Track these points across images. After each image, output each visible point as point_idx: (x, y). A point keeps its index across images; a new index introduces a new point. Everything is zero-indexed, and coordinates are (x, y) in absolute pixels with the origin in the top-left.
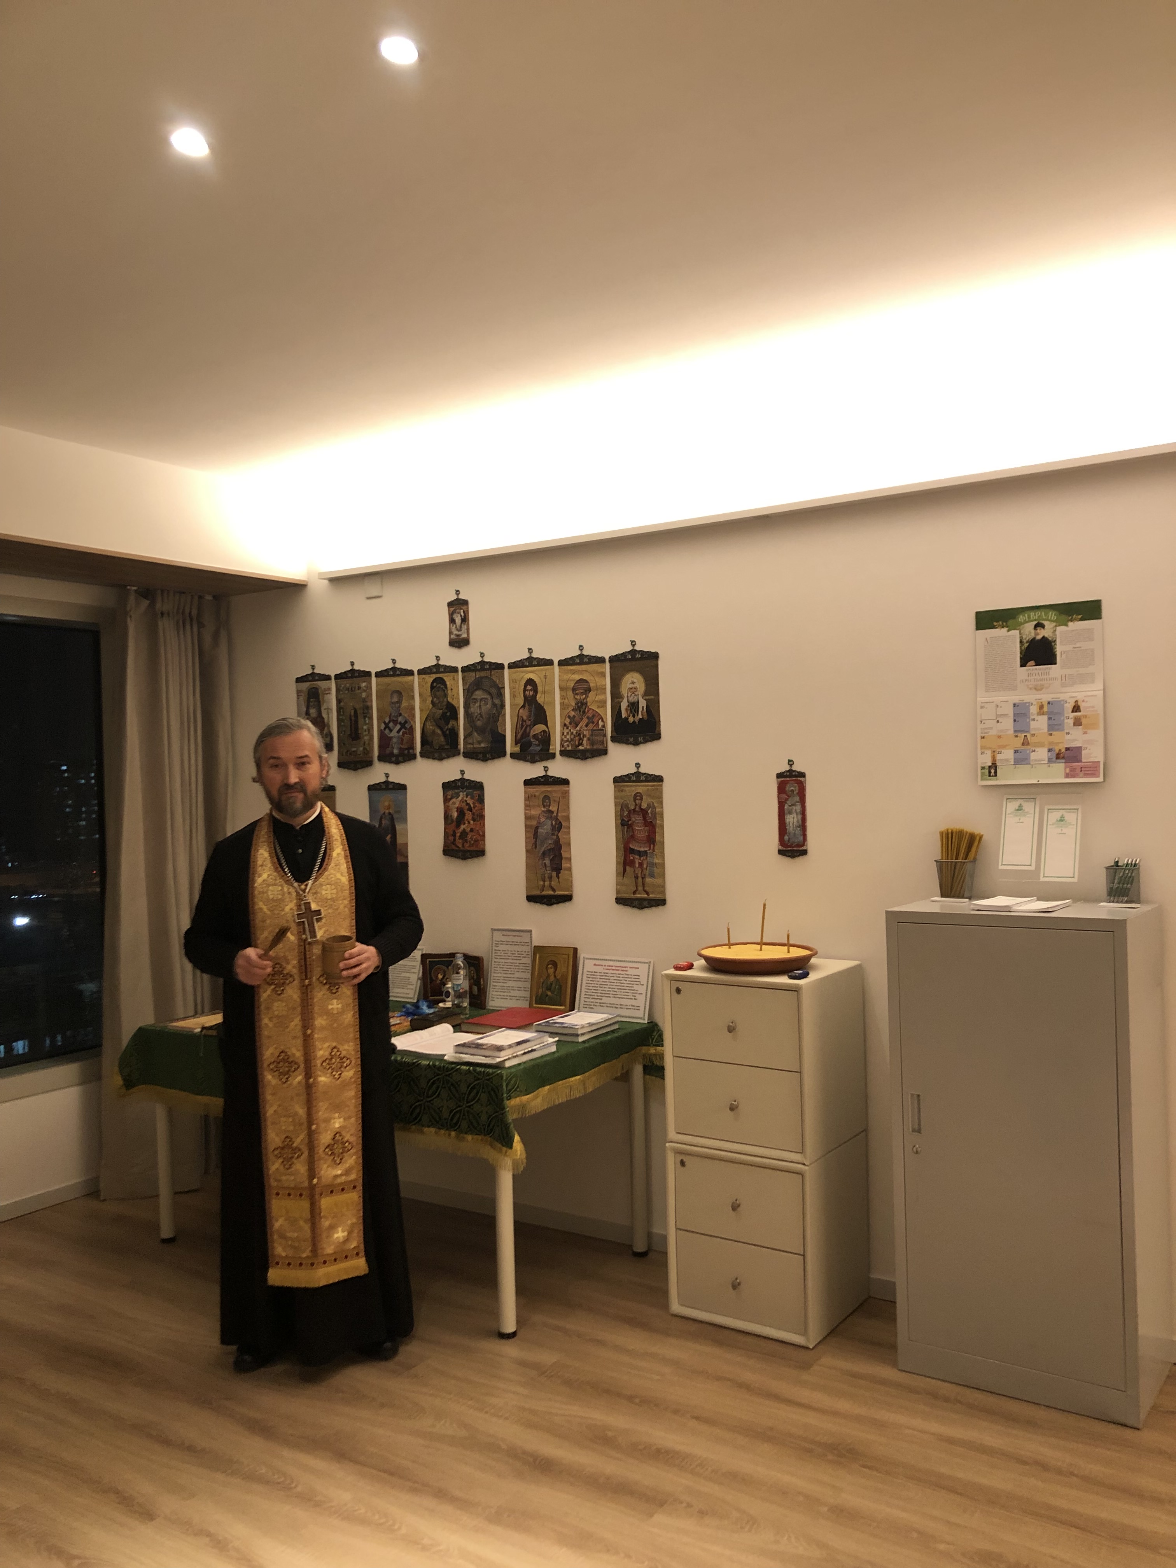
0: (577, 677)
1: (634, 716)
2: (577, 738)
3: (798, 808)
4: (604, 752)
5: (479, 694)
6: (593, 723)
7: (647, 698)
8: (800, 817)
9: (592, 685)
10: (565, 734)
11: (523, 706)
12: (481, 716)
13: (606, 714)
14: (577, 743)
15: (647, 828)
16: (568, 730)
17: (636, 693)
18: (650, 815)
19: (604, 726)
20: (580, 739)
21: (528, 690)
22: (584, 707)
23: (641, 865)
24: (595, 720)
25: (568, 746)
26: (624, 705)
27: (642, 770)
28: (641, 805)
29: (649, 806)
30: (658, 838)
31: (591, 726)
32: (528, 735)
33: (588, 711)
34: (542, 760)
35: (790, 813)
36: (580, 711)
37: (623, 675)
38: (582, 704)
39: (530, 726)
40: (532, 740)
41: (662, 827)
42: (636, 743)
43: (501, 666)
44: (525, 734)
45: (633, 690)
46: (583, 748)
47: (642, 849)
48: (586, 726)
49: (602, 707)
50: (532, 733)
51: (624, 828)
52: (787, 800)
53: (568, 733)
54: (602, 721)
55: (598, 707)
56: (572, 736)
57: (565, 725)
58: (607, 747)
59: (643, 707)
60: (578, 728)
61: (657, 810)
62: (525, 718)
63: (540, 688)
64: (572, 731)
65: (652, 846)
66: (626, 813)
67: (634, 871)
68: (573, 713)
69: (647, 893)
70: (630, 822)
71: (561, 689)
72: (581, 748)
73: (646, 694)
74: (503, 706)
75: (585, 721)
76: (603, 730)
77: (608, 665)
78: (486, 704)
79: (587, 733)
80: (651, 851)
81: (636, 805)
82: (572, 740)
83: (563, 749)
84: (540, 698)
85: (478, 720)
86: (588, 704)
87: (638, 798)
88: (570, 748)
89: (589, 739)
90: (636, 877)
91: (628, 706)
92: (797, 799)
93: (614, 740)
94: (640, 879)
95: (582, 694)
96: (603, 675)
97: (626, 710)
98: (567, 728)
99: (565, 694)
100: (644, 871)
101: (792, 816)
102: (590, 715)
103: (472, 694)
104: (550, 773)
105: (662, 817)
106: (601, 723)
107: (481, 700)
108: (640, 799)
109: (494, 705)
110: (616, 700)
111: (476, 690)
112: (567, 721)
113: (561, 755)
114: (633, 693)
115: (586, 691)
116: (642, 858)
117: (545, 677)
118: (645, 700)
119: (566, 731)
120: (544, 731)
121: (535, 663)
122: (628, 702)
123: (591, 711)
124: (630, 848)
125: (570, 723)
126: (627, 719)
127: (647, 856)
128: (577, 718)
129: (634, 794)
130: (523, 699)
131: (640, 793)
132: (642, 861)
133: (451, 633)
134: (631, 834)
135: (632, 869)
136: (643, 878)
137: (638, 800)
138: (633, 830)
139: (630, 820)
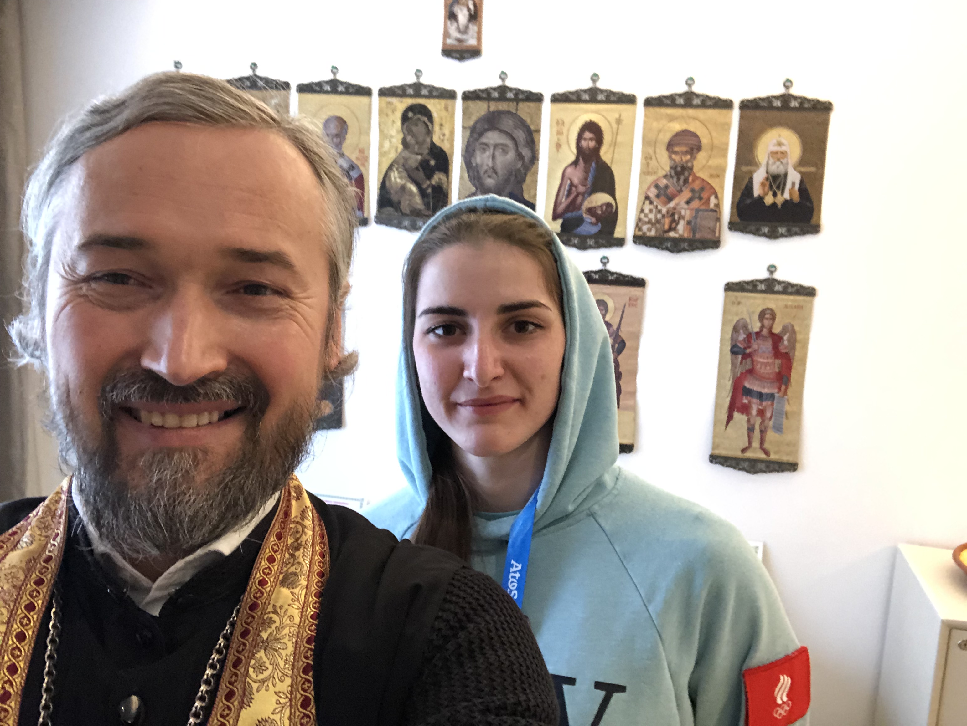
0: (677, 127)
1: (775, 195)
2: (667, 221)
4: (715, 244)
5: (492, 137)
6: (700, 198)
7: (803, 169)
9: (705, 141)
10: (646, 211)
11: (575, 163)
12: (495, 172)
13: (722, 187)
14: (667, 227)
15: (778, 362)
16: (651, 207)
17: (784, 161)
19: (718, 206)
20: (673, 221)
21: (585, 139)
22: (686, 174)
23: (761, 413)
24: (705, 195)
25: (650, 230)
26: (759, 177)
27: (779, 276)
28: (771, 328)
29: (785, 329)
30: (794, 377)
31: (696, 204)
32: (579, 208)
33: (693, 181)
34: (598, 246)
36: (678, 179)
37: (762, 131)
38: (684, 168)
39: (583, 194)
40: (585, 216)
41: (803, 361)
42: (773, 235)
43: (537, 98)
44: (573, 206)
45: (778, 156)
46: (676, 235)
47: (765, 391)
48: (688, 202)
49: (718, 176)
50: (587, 204)
51: (737, 359)
53: (651, 211)
54: (716, 197)
55: (711, 176)
56: (659, 216)
57: (647, 198)
58: (719, 237)
59: (793, 184)
60: (672, 205)
61: (799, 337)
62: (576, 181)
63: (607, 138)
64: (659, 207)
65: (783, 387)
66: (742, 336)
67: (748, 421)
68: (665, 181)
69: (767, 453)
70: (748, 351)
71: (646, 142)
72: (672, 234)
73: (802, 162)
74: (534, 158)
75: (686, 194)
76: (715, 211)
77: (736, 113)
78: (505, 152)
79: (686, 213)
80: (781, 394)
81: (762, 327)
82: (658, 221)
83: (640, 233)
84: (605, 154)
85: (489, 177)
86: (695, 170)
87: (767, 316)
88: (653, 233)
89: (689, 223)
90: (751, 430)
91: (767, 179)
93: (733, 226)
94: (757, 433)
95: (686, 153)
96: (726, 127)
97: (763, 185)
98: (651, 203)
99: (651, 151)
100: (767, 422)
102: (697, 185)
103: (481, 134)
104: (611, 267)
105: (805, 348)
106: (713, 201)
107: (496, 146)
108: (771, 319)
109: (520, 156)
110: (744, 169)
111: (489, 130)
112: (653, 193)
113: (635, 242)
114: (779, 160)
115: (692, 149)
116: (764, 404)
117: (619, 121)
118: (800, 172)
119: (647, 207)
120: (609, 205)
121: (601, 97)
122: (767, 173)
123: (698, 182)
124: (745, 387)
125: (658, 196)
126: (761, 199)
127: (773, 400)
128: (671, 190)
129: (760, 309)
130: (575, 151)
131: (771, 310)
132: (765, 407)
133: (446, 35)
134: (748, 367)
135: (744, 418)
136: (763, 432)
137: (767, 319)
138: (753, 362)
139: (749, 347)
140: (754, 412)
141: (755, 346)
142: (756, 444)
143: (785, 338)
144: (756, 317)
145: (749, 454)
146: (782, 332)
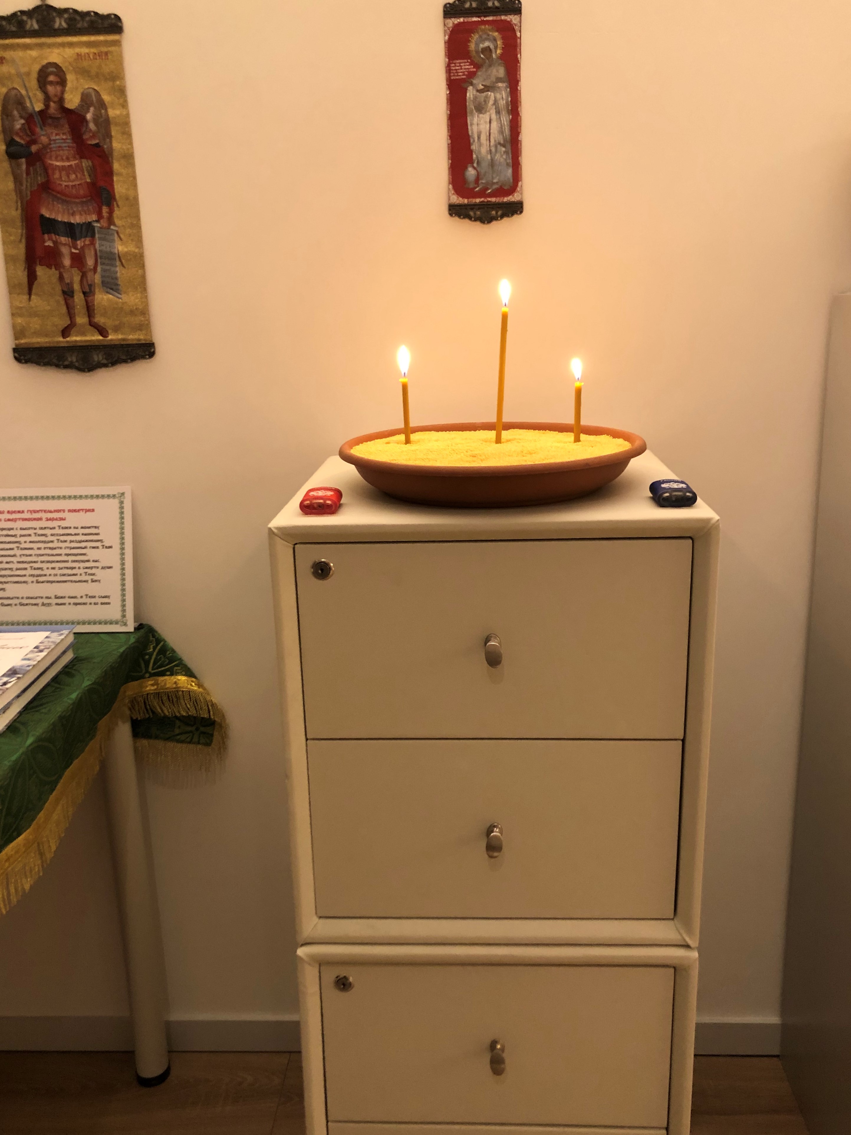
3: (502, 96)
8: (506, 119)
15: (86, 163)
18: (92, 126)
23: (78, 260)
28: (61, 100)
29: (86, 99)
30: (119, 188)
35: (480, 109)
41: (129, 158)
47: (77, 219)
51: (19, 165)
52: (472, 75)
61: (113, 113)
65: (105, 210)
66: (19, 124)
67: (61, 278)
69: (102, 331)
70: (34, 148)
80: (104, 223)
81: (47, 99)
87: (51, 78)
90: (68, 294)
92: (500, 71)
94: (79, 298)
100: (90, 275)
101: (486, 117)
105: (127, 134)
108: (58, 83)
116: (79, 243)
124: (42, 216)
127: (93, 236)
129: (36, 67)
131: (55, 65)
132: (82, 248)
134: (40, 180)
135: (53, 273)
136: (88, 293)
137: (51, 83)
138: (46, 169)
139: (34, 142)
140: (67, 262)
141: (44, 139)
142: (81, 320)
143: (89, 116)
144: (33, 83)
145: (75, 338)
146: (81, 106)
